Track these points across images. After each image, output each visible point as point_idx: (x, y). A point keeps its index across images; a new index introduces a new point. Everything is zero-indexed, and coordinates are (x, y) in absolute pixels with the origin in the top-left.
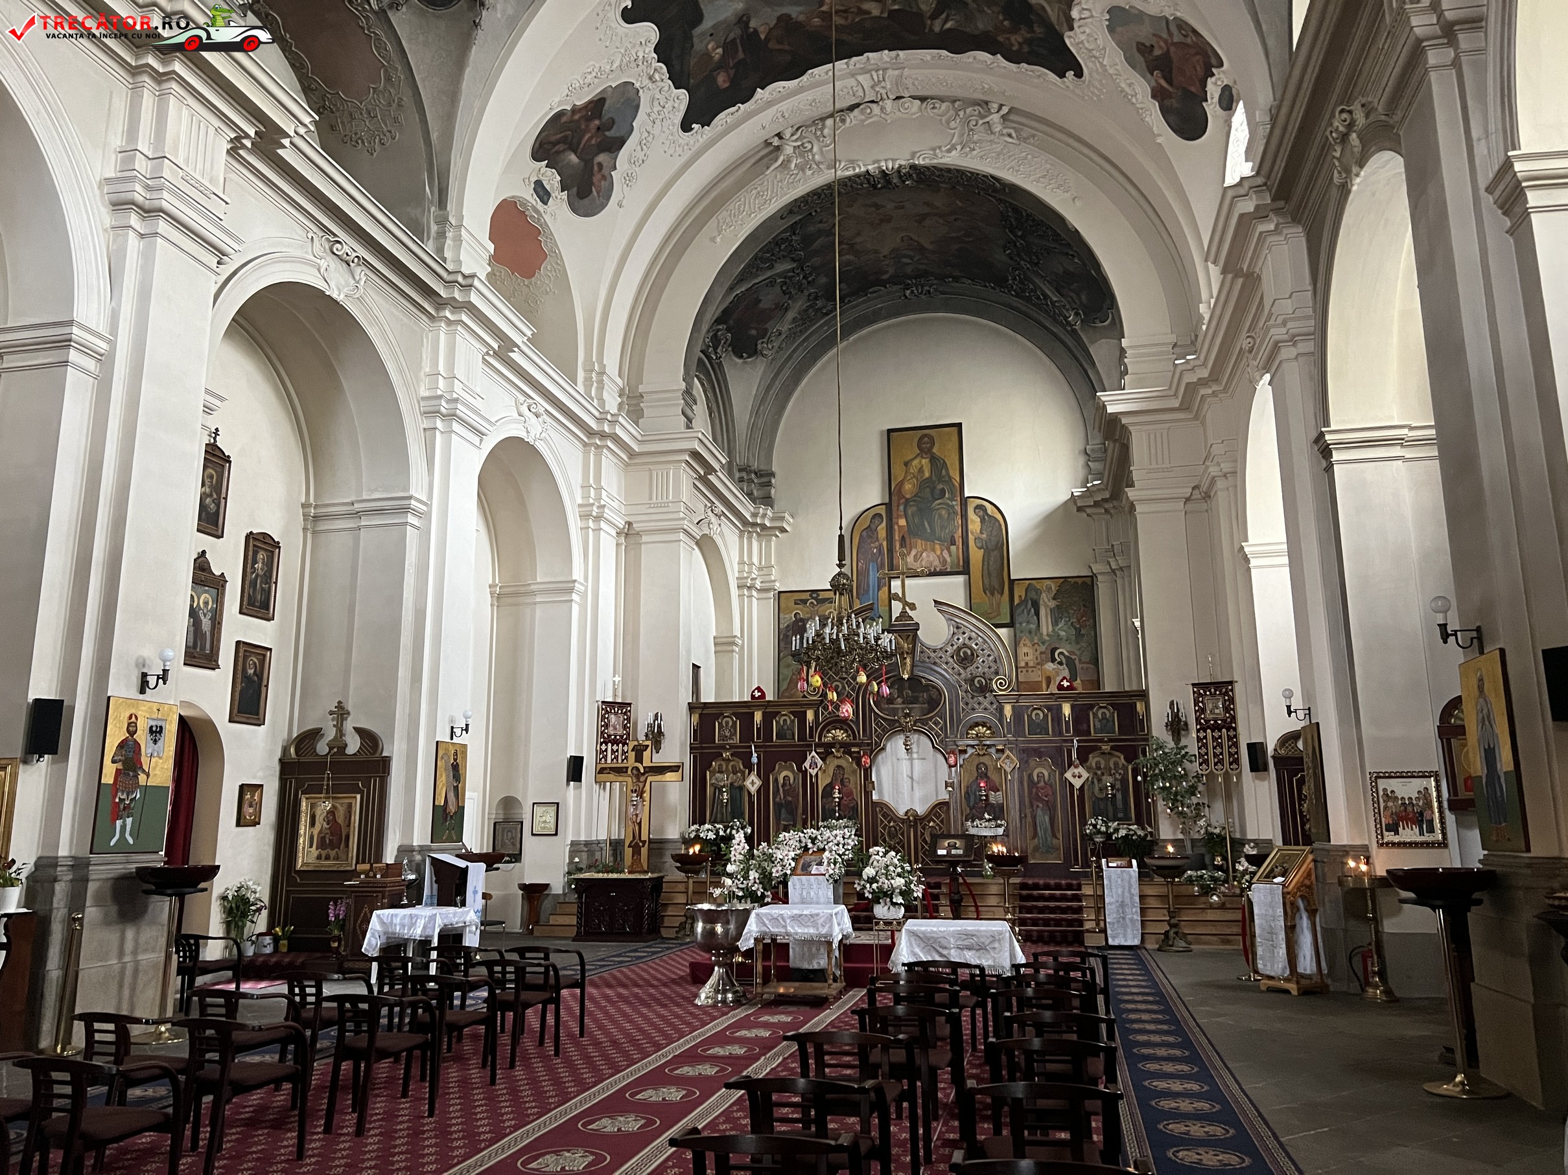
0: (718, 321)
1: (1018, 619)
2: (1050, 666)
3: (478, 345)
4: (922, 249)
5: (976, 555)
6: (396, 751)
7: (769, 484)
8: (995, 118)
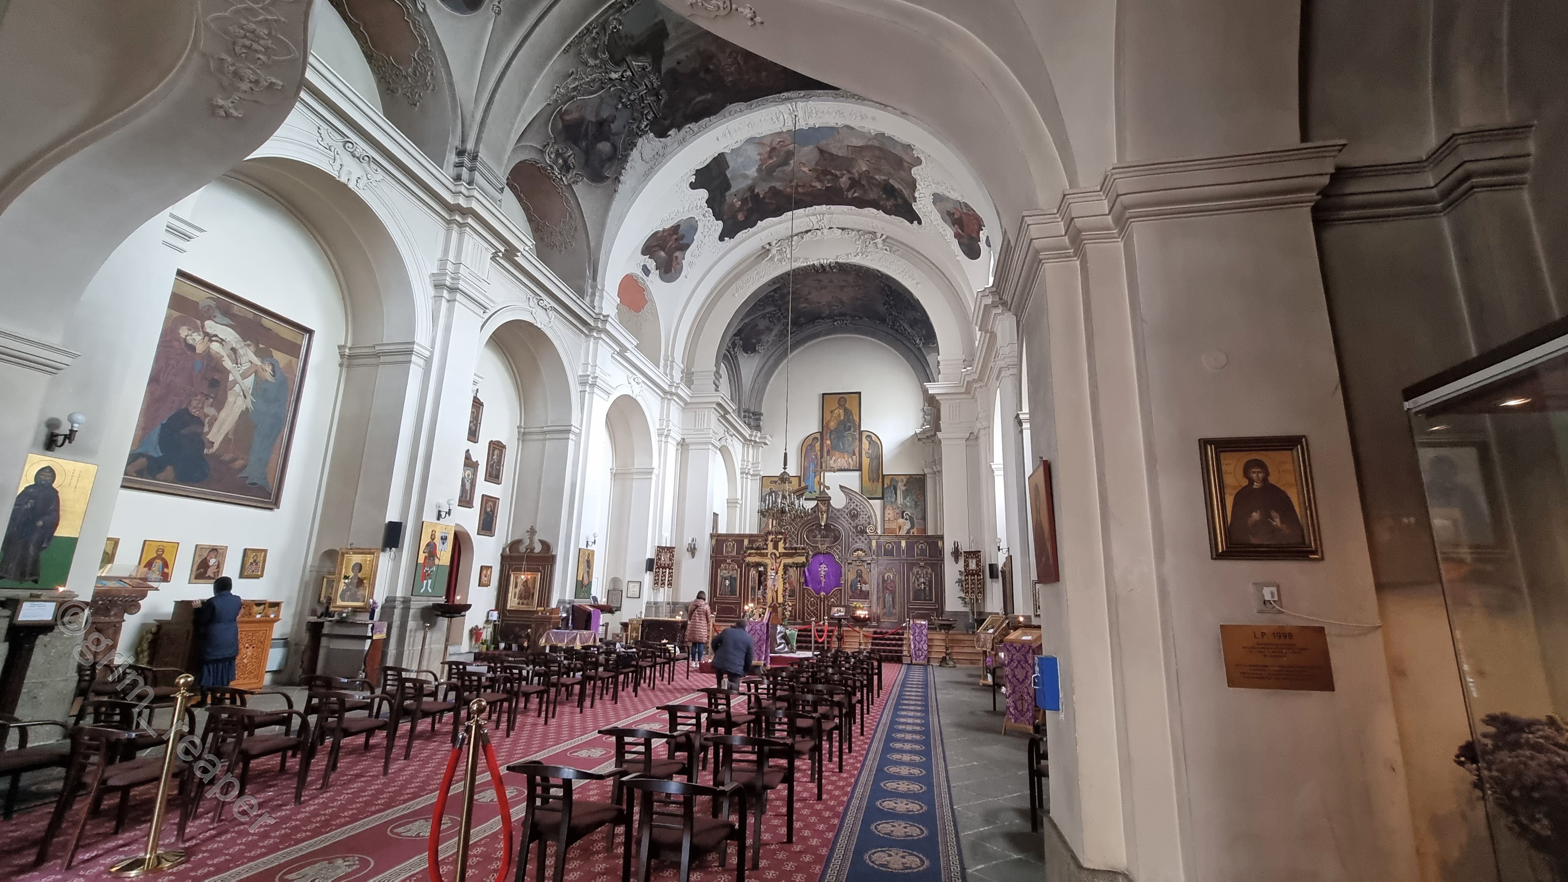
0: (735, 335)
1: (886, 496)
2: (901, 521)
3: (609, 349)
4: (842, 302)
5: (866, 461)
6: (559, 553)
7: (759, 419)
8: (879, 241)
